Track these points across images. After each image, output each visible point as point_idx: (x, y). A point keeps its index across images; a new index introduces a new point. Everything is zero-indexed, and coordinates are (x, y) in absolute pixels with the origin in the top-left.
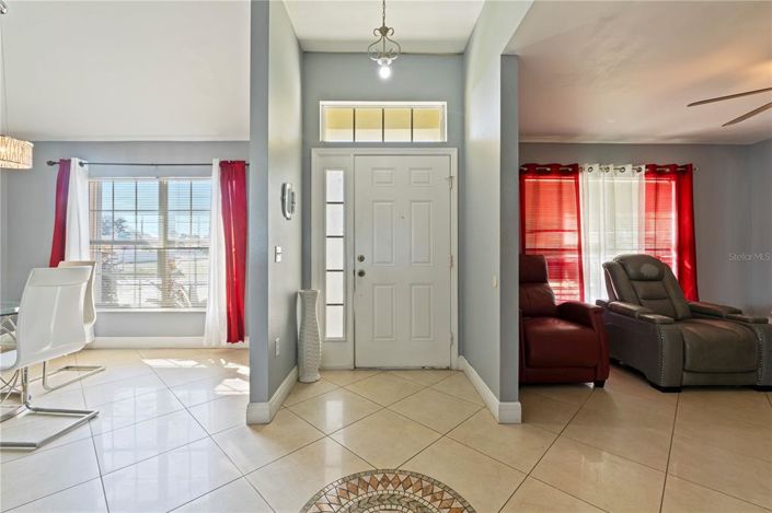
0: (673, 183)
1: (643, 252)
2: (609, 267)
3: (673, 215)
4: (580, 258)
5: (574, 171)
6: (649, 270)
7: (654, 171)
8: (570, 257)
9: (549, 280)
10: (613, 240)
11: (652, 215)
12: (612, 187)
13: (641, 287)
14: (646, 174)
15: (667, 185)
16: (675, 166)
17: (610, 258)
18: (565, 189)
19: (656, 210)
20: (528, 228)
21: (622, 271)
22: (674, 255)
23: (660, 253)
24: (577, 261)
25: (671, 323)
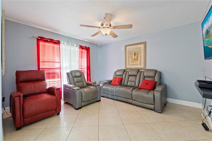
0: (86, 51)
1: (78, 69)
2: (68, 74)
3: (86, 59)
4: (60, 71)
5: (58, 43)
6: (78, 74)
7: (81, 47)
8: (57, 71)
9: (46, 79)
10: (70, 66)
11: (81, 59)
12: (70, 50)
13: (76, 79)
14: (79, 48)
15: (84, 52)
16: (86, 47)
17: (69, 71)
18: (56, 48)
19: (82, 58)
20: (41, 60)
21: (71, 75)
22: (86, 70)
23: (83, 69)
24: (60, 72)
25: (79, 89)
